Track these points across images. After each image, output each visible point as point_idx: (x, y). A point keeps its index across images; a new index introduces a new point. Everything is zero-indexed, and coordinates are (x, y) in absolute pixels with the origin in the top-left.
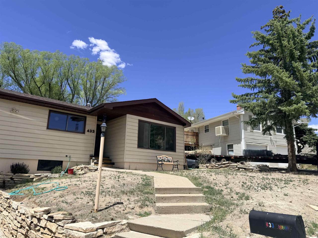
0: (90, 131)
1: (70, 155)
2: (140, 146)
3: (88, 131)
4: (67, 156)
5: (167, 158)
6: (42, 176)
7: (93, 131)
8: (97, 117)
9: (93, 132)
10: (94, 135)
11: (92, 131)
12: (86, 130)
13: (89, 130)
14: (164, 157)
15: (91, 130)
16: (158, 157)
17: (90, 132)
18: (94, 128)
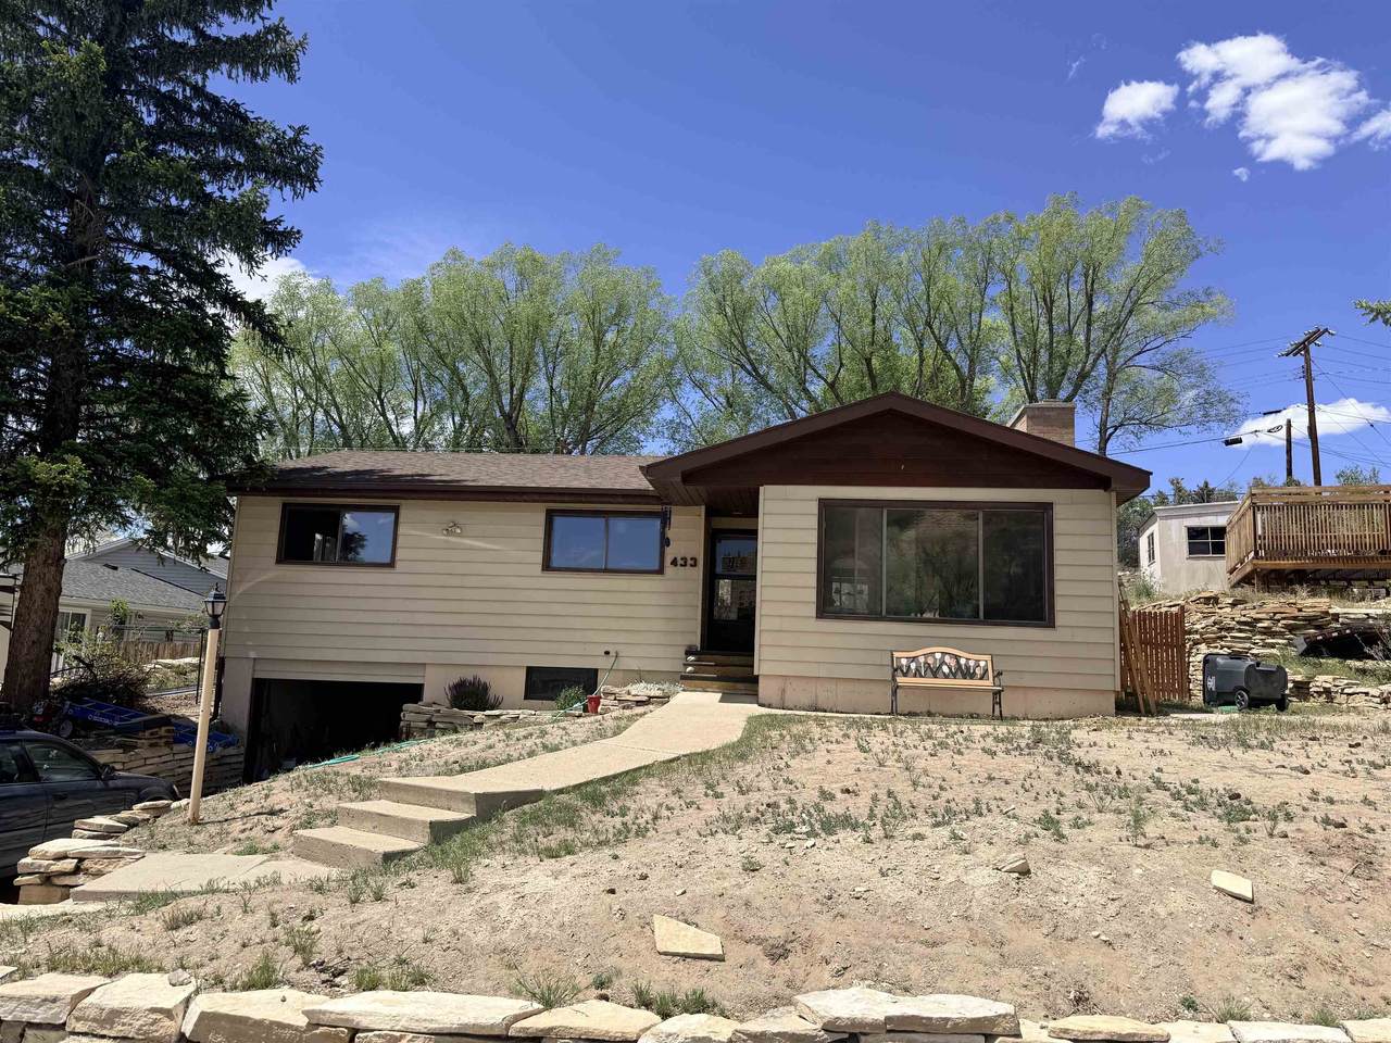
0: (680, 562)
1: (618, 648)
2: (826, 608)
3: (674, 563)
4: (607, 653)
5: (957, 657)
6: (502, 717)
7: (692, 562)
8: (703, 507)
9: (691, 566)
10: (698, 573)
11: (689, 562)
12: (668, 560)
13: (679, 559)
14: (938, 656)
15: (685, 559)
16: (896, 655)
17: (682, 565)
18: (697, 549)
